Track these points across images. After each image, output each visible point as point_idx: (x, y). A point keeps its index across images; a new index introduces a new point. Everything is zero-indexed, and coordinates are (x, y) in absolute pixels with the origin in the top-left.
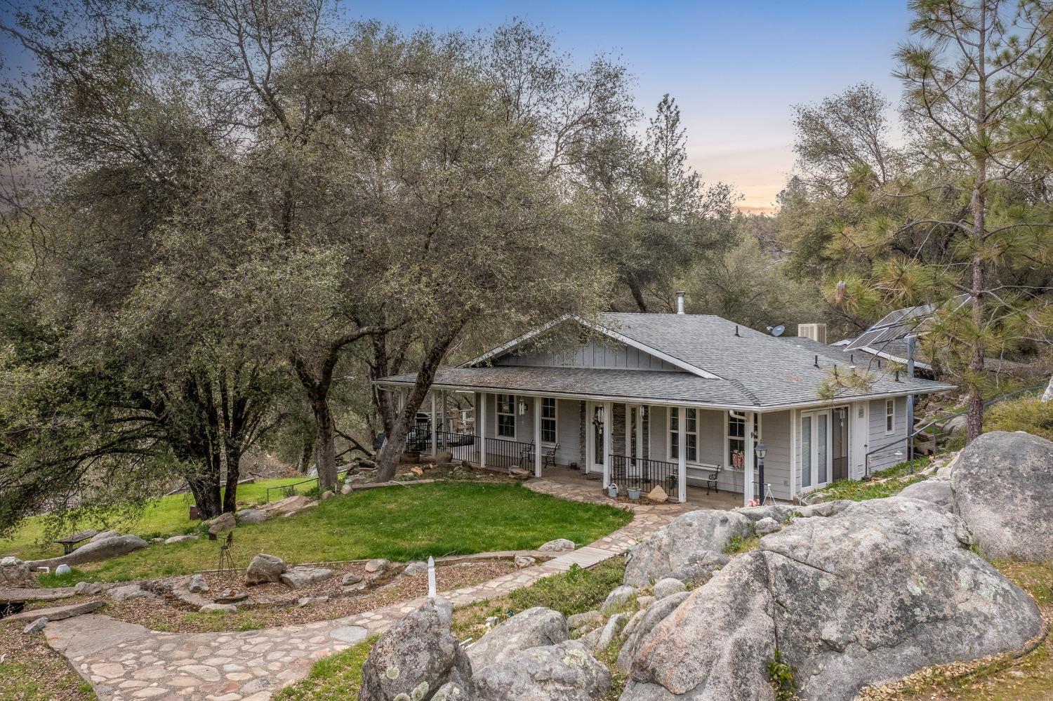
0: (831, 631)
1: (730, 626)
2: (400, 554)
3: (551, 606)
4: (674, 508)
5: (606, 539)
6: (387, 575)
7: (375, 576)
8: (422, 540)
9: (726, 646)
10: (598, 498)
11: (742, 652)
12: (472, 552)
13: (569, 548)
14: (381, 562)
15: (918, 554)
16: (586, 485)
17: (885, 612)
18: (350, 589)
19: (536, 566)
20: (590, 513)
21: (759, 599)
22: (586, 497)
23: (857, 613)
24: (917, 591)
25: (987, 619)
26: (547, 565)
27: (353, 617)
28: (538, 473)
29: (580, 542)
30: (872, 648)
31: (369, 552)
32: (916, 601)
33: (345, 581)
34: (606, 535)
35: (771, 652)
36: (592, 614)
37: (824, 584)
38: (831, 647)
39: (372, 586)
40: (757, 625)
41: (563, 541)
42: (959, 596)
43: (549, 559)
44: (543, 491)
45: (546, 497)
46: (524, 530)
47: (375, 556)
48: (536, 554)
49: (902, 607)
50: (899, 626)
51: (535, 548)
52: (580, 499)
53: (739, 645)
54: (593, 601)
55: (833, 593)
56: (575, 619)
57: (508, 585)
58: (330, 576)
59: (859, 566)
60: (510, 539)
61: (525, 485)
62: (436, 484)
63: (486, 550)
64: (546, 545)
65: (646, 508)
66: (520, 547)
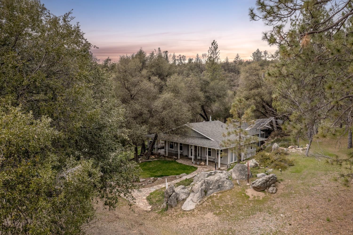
0: (211, 188)
1: (201, 187)
2: (156, 176)
3: (183, 185)
4: (206, 166)
5: (192, 173)
6: (155, 180)
7: (153, 180)
8: (159, 174)
9: (200, 189)
10: (191, 164)
11: (202, 189)
12: (168, 176)
13: (185, 175)
14: (153, 178)
15: (221, 180)
16: (189, 161)
17: (217, 186)
18: (149, 182)
19: (180, 179)
20: (190, 168)
21: (204, 184)
22: (189, 164)
23: (214, 186)
24: (220, 184)
25: (227, 186)
26: (182, 178)
27: (152, 187)
28: (179, 158)
29: (187, 174)
30: (215, 189)
31: (150, 176)
32: (220, 185)
33: (148, 181)
34: (192, 172)
35: (205, 189)
36: (189, 186)
37: (211, 183)
38: (211, 189)
39: (153, 182)
40: (204, 187)
41: (184, 174)
42: (225, 184)
43: (182, 177)
44: (180, 163)
45: (181, 164)
46: (177, 171)
47: (152, 177)
48: (179, 176)
49: (218, 185)
50: (218, 187)
51: (179, 175)
52: (188, 164)
53: (201, 189)
54: (189, 184)
55: (212, 184)
56: (186, 187)
57: (176, 182)
58: (145, 180)
59: (215, 181)
60: (175, 173)
61: (176, 161)
62: (158, 161)
63: (171, 175)
64: (181, 174)
65: (200, 166)
66: (177, 175)
